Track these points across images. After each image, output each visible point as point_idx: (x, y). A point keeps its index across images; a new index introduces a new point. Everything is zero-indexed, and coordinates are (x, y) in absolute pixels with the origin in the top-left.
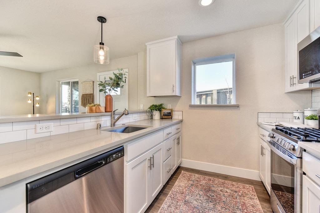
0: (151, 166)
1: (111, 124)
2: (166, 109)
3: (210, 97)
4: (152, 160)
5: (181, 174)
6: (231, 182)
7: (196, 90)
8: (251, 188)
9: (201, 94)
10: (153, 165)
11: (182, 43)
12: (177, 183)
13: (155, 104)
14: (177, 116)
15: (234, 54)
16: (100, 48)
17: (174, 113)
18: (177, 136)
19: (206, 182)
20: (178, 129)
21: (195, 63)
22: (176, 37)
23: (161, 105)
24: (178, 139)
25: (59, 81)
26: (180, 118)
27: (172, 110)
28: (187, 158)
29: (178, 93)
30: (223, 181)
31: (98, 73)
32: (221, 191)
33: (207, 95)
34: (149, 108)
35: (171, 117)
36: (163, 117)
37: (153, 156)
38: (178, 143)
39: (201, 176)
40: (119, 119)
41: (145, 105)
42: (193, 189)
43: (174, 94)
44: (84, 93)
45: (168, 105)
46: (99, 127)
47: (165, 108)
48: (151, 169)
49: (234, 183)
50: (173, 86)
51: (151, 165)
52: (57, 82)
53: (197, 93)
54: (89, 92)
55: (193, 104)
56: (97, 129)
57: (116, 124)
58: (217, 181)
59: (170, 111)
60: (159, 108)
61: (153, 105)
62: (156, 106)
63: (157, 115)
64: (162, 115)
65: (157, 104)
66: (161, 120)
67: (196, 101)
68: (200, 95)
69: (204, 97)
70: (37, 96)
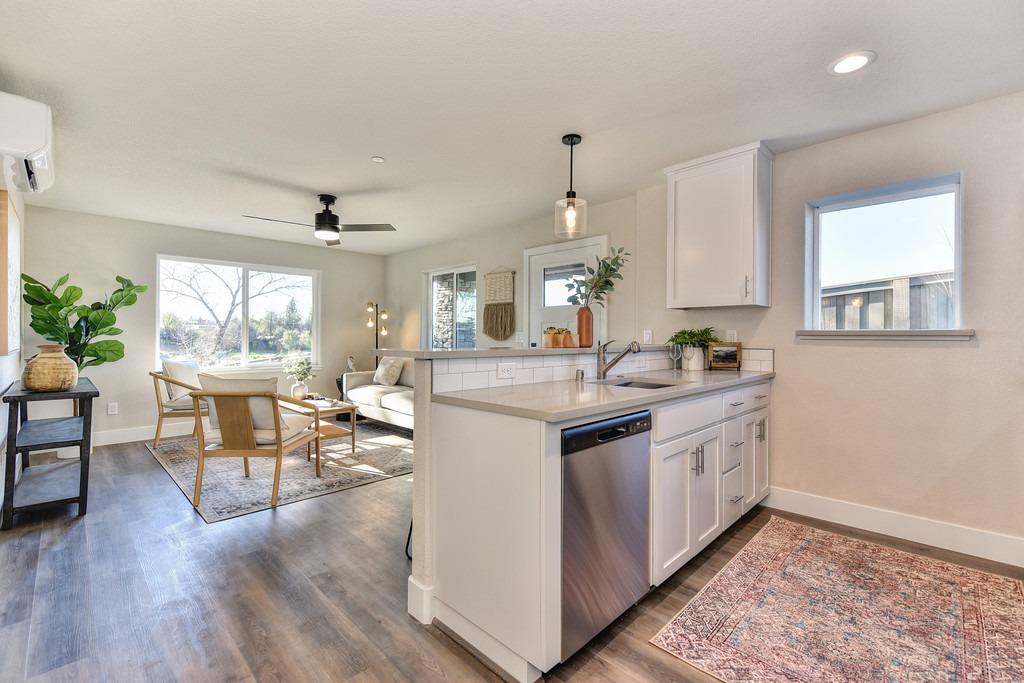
0: (699, 468)
1: (599, 373)
2: (721, 344)
3: (882, 304)
4: (699, 453)
5: (769, 523)
6: (937, 561)
7: (819, 283)
8: (1012, 584)
9: (844, 295)
10: (702, 467)
11: (773, 154)
12: (757, 537)
13: (688, 329)
14: (755, 364)
15: (959, 174)
16: (569, 204)
17: (745, 353)
18: (758, 416)
19: (848, 548)
20: (760, 397)
21: (815, 208)
22: (757, 145)
23: (706, 332)
24: (762, 424)
25: (427, 274)
26: (767, 368)
27: (739, 346)
28: (786, 485)
29: (760, 301)
30: (911, 555)
31: (525, 251)
32: (898, 573)
33: (867, 297)
34: (672, 340)
35: (736, 365)
36: (713, 364)
37: (703, 447)
38: (761, 437)
39: (836, 535)
40: (616, 362)
41: (657, 331)
42: (809, 556)
43: (748, 301)
44: (490, 302)
45: (728, 332)
46: (580, 376)
47: (719, 338)
48: (698, 474)
49: (948, 565)
50: (747, 281)
51: (698, 466)
52: (424, 277)
53: (824, 291)
54: (502, 298)
55: (808, 327)
56: (577, 380)
57: (608, 373)
58: (887, 551)
59: (734, 349)
60: (702, 340)
61: (684, 332)
62: (692, 334)
63: (694, 359)
64: (711, 358)
65: (695, 330)
66: (708, 372)
67: (819, 319)
68: (837, 299)
69: (857, 302)
70: (383, 312)
